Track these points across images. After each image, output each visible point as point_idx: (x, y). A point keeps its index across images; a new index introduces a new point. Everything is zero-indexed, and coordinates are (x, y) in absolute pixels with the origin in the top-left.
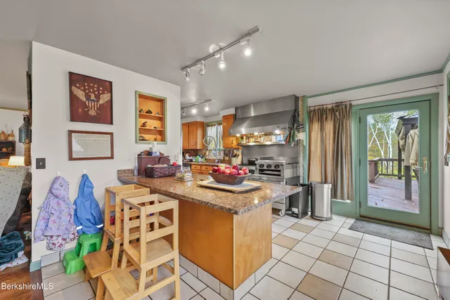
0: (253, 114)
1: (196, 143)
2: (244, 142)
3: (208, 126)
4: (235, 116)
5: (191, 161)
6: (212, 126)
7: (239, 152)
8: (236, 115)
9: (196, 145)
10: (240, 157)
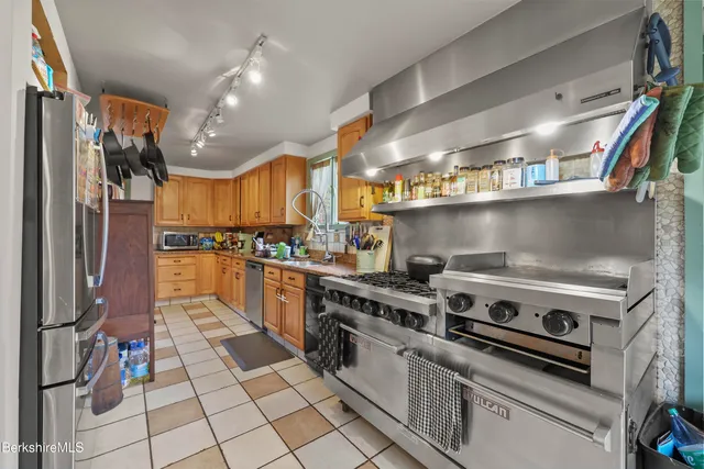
0: (422, 98)
1: (283, 209)
2: (397, 199)
3: (314, 167)
4: (368, 121)
5: (266, 254)
6: (322, 165)
7: (383, 235)
8: (371, 116)
9: (283, 215)
10: (384, 251)
